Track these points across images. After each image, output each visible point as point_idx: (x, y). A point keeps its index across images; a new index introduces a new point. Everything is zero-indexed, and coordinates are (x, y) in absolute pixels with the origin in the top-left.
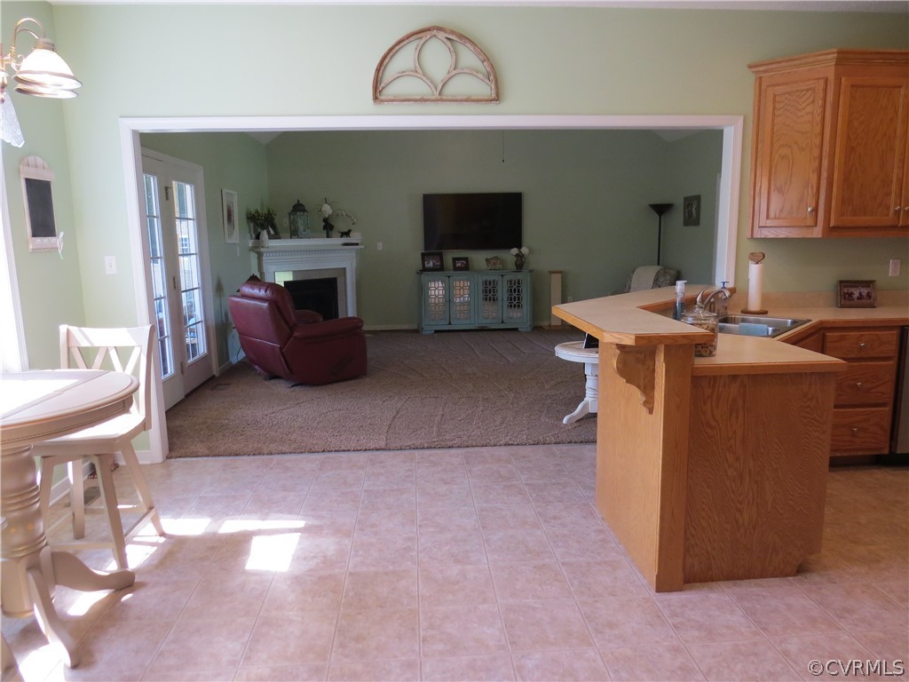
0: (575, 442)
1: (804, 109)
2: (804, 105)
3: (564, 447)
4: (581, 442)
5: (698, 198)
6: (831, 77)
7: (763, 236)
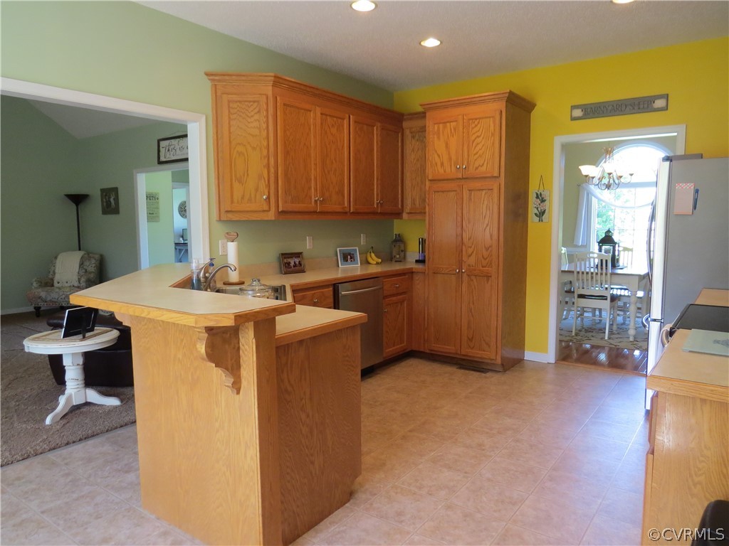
0: (74, 442)
1: (252, 116)
2: (253, 113)
3: (64, 452)
4: (80, 440)
5: (115, 190)
6: (270, 93)
7: (229, 219)
